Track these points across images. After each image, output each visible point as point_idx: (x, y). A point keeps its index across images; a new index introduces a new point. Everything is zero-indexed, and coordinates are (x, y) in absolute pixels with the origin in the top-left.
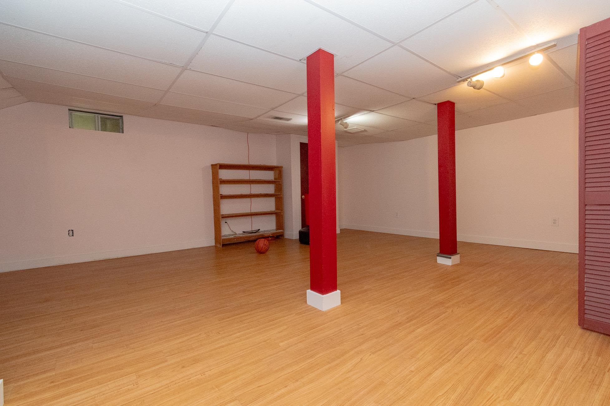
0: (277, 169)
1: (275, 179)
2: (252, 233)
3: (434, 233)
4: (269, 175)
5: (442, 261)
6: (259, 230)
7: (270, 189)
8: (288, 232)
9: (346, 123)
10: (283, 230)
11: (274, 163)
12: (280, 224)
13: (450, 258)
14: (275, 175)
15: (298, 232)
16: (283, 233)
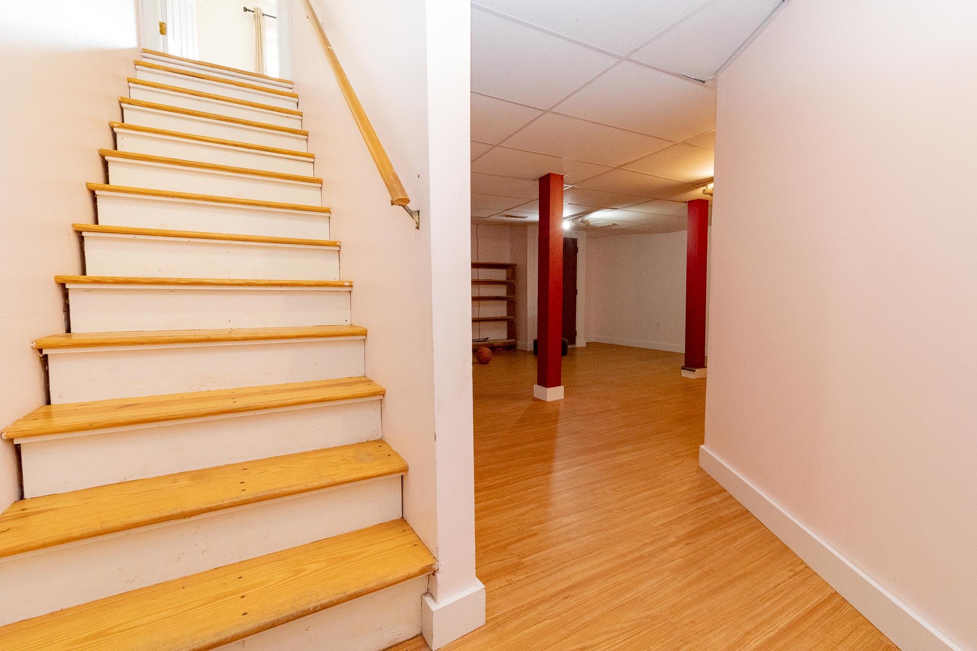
0: (511, 268)
1: (508, 279)
2: (480, 341)
3: (679, 346)
4: (501, 275)
5: (686, 374)
6: (488, 338)
7: (502, 291)
8: (520, 343)
9: (588, 220)
10: (516, 339)
11: (507, 261)
12: (512, 332)
13: (695, 371)
14: (507, 274)
15: (533, 342)
16: (515, 342)
